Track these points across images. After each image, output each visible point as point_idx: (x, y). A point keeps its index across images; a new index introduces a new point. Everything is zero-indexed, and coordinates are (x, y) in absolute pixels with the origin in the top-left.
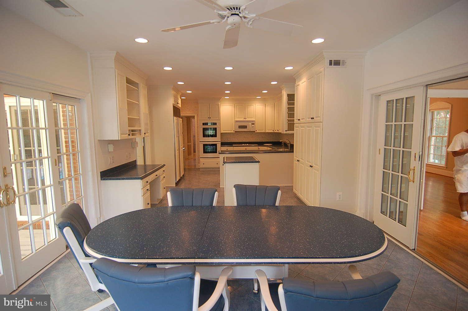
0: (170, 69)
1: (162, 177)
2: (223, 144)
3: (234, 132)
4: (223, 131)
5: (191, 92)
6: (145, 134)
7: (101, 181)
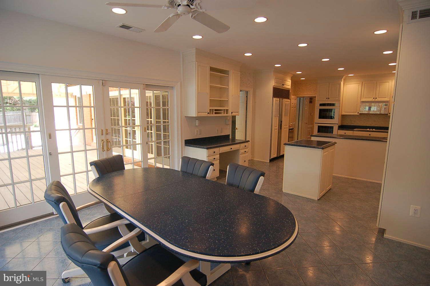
0: (250, 54)
1: (243, 151)
2: (342, 127)
3: (359, 114)
4: (345, 112)
5: (301, 73)
6: (232, 113)
7: (185, 147)
